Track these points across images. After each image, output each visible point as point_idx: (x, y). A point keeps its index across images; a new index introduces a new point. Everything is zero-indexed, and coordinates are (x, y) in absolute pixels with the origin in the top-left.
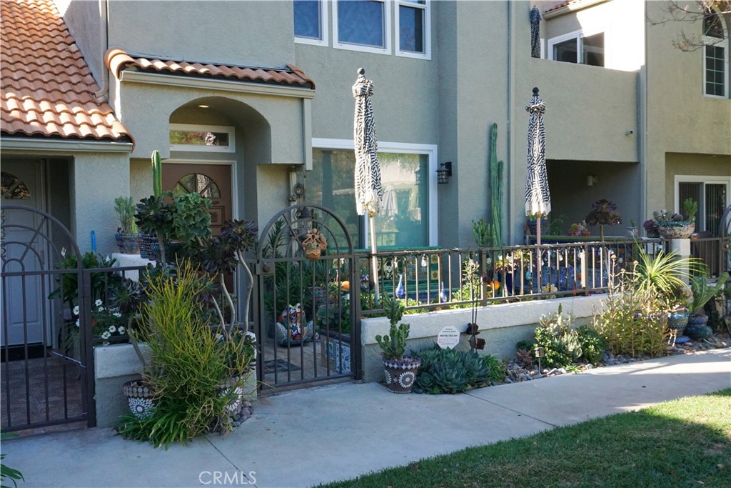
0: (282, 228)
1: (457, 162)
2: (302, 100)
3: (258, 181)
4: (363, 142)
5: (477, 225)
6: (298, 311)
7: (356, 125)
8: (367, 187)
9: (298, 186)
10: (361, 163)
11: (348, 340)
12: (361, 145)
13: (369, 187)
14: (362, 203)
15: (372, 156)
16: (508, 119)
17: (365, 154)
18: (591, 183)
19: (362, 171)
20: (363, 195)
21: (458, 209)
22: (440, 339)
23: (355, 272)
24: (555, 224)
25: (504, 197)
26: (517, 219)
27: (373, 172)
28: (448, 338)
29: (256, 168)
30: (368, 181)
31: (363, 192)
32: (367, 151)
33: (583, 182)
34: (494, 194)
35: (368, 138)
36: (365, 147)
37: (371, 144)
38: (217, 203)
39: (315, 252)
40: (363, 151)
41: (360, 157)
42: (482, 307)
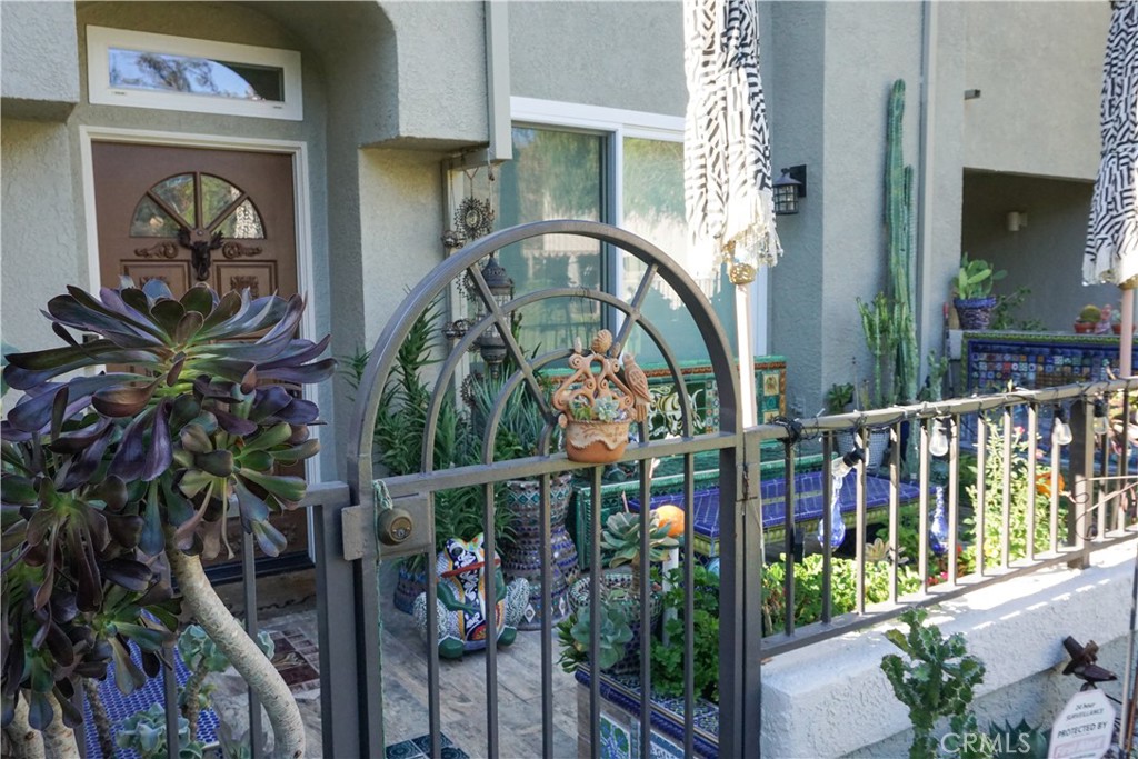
3: (362, 193)
4: (719, 27)
5: (871, 308)
8: (736, 181)
9: (470, 206)
10: (713, 99)
11: (709, 749)
12: (713, 36)
13: (745, 182)
14: (715, 237)
15: (749, 75)
16: (922, 74)
17: (727, 68)
18: (1015, 227)
19: (717, 127)
20: (721, 211)
21: (821, 272)
22: (1056, 748)
23: (745, 499)
24: (1004, 305)
25: (913, 246)
26: (933, 296)
27: (755, 129)
28: (1079, 737)
29: (356, 156)
30: (741, 160)
31: (721, 199)
32: (733, 60)
33: (1005, 223)
34: (897, 238)
35: (736, 14)
36: (727, 46)
37: (746, 35)
38: (258, 251)
39: (609, 435)
40: (717, 57)
41: (708, 79)
42: (1077, 572)
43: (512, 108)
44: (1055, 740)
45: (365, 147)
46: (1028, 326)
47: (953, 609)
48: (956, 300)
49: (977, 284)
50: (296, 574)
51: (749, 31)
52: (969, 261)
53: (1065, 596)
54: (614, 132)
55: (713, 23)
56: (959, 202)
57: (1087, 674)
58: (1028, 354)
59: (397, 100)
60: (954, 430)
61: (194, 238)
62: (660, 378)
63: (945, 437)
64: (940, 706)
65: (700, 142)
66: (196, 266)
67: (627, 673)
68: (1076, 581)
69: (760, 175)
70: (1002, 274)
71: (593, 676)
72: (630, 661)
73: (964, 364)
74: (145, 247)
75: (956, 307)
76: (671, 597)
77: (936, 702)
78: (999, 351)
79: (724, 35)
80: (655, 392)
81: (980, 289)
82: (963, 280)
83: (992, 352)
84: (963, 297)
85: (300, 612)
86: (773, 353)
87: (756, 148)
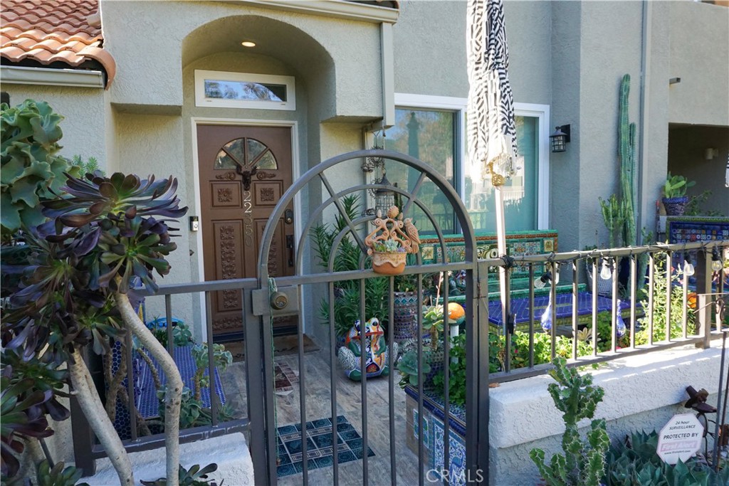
0: (352, 207)
1: (578, 124)
2: (379, 25)
3: (321, 145)
4: (484, 49)
5: (607, 203)
6: (372, 331)
7: (470, 20)
8: (492, 131)
10: (481, 87)
11: (462, 430)
12: (481, 54)
13: (497, 131)
14: (482, 161)
15: (500, 74)
16: (641, 70)
17: (488, 71)
18: (710, 157)
19: (483, 102)
20: (485, 146)
21: (579, 183)
22: (663, 445)
23: (478, 298)
24: (695, 201)
25: (636, 168)
26: (649, 196)
27: (502, 102)
28: (678, 440)
29: (319, 126)
30: (495, 119)
31: (484, 140)
32: (491, 66)
33: (704, 154)
34: (625, 164)
35: (493, 41)
36: (488, 59)
37: (499, 52)
38: (274, 176)
39: (394, 260)
40: (483, 65)
41: (478, 77)
42: (701, 350)
43: (395, 99)
44: (662, 441)
45: (323, 122)
46: (712, 214)
47: (615, 366)
48: (664, 199)
49: (677, 189)
50: (291, 336)
51: (501, 50)
52: (672, 175)
53: (688, 363)
54: (460, 110)
55: (480, 47)
56: (667, 142)
57: (699, 408)
58: (706, 229)
59: (335, 97)
60: (614, 265)
61: (244, 170)
62: (483, 241)
63: (609, 269)
64: (579, 412)
65: (474, 110)
66: (244, 183)
67: (430, 390)
68: (699, 355)
69: (505, 127)
70: (693, 183)
71: (419, 396)
72: (429, 383)
73: (667, 235)
74: (221, 174)
75: (663, 203)
76: (453, 351)
77: (576, 410)
78: (689, 228)
79: (486, 53)
80: (480, 249)
81: (679, 192)
82: (668, 187)
83: (684, 228)
84: (668, 197)
85: (288, 355)
86: (552, 229)
87: (503, 112)
